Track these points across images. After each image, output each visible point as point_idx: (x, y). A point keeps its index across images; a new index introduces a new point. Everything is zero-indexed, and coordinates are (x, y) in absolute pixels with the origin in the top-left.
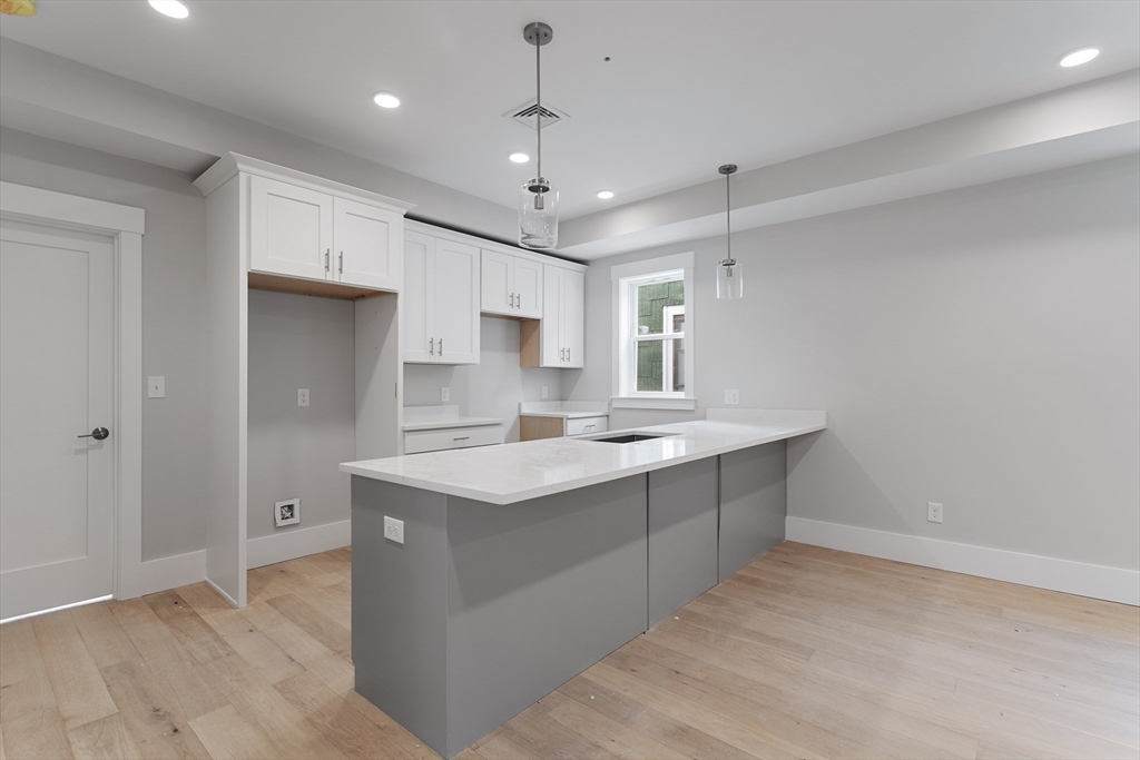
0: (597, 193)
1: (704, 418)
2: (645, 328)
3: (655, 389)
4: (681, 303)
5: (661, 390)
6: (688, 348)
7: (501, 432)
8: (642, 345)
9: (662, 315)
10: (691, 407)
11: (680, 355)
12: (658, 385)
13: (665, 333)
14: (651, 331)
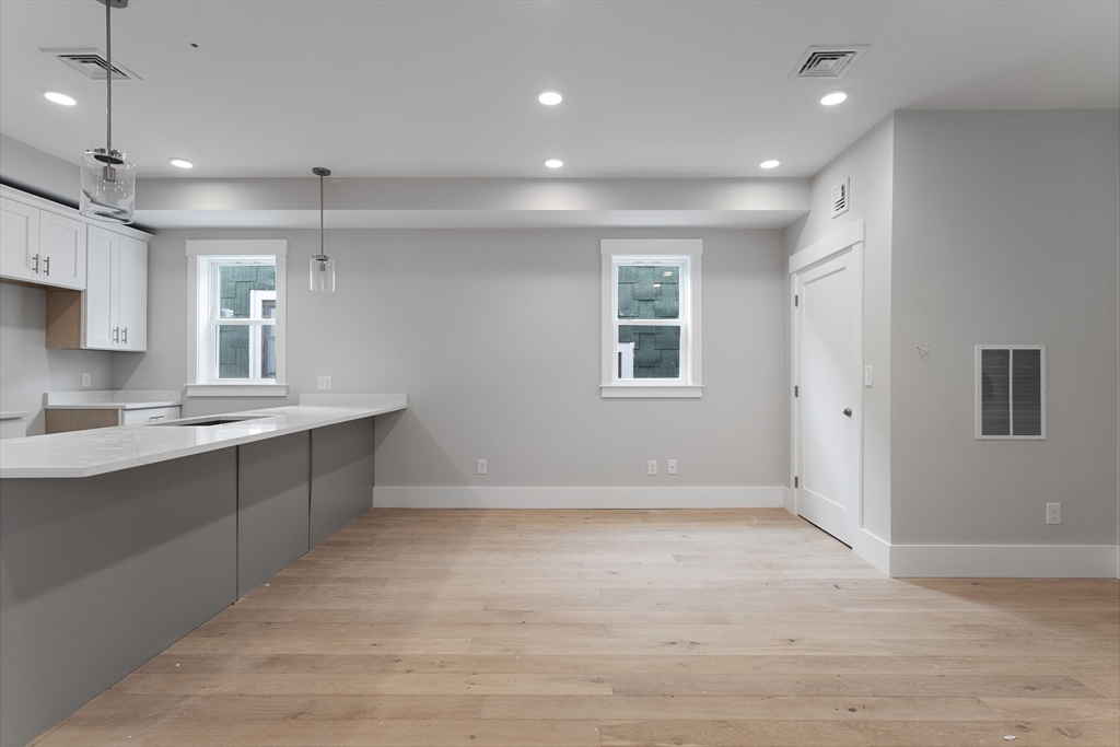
0: (171, 159)
1: (296, 403)
2: (229, 312)
3: (241, 376)
4: (272, 288)
5: (248, 377)
6: (279, 334)
7: (22, 426)
8: (223, 329)
9: (248, 300)
10: (283, 393)
11: (270, 342)
12: (243, 370)
13: (252, 318)
14: (236, 315)
